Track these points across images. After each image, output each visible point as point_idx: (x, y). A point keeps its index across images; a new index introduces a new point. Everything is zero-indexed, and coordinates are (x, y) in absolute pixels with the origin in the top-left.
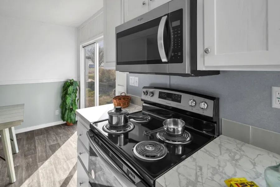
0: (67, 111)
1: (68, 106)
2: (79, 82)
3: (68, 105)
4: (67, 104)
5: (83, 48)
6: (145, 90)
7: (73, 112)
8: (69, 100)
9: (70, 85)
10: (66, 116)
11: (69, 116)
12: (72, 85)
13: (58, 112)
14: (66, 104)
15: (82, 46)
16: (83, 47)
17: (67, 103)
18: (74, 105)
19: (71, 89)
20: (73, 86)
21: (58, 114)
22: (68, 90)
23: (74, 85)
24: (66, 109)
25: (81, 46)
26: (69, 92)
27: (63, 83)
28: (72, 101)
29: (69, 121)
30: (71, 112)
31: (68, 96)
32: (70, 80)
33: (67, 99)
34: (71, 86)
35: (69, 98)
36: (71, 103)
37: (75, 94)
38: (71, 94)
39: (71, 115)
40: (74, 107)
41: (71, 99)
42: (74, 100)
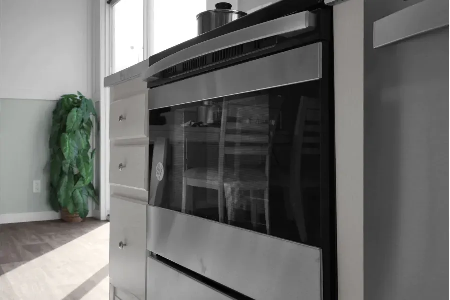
0: (66, 179)
1: (68, 166)
2: (98, 103)
3: (69, 161)
4: (66, 158)
5: (108, 5)
7: (80, 183)
8: (71, 149)
9: (72, 107)
10: (62, 191)
11: (71, 194)
12: (78, 107)
13: (39, 186)
14: (63, 157)
16: (109, 2)
17: (66, 154)
18: (82, 162)
19: (75, 116)
20: (79, 109)
21: (40, 191)
23: (83, 107)
24: (62, 174)
25: (102, 1)
26: (70, 126)
28: (79, 151)
29: (71, 208)
30: (75, 184)
31: (67, 137)
32: (73, 97)
33: (65, 142)
34: (75, 110)
35: (71, 142)
36: (76, 157)
37: (86, 134)
38: (75, 132)
39: (75, 190)
40: (84, 169)
41: (76, 146)
42: (84, 151)
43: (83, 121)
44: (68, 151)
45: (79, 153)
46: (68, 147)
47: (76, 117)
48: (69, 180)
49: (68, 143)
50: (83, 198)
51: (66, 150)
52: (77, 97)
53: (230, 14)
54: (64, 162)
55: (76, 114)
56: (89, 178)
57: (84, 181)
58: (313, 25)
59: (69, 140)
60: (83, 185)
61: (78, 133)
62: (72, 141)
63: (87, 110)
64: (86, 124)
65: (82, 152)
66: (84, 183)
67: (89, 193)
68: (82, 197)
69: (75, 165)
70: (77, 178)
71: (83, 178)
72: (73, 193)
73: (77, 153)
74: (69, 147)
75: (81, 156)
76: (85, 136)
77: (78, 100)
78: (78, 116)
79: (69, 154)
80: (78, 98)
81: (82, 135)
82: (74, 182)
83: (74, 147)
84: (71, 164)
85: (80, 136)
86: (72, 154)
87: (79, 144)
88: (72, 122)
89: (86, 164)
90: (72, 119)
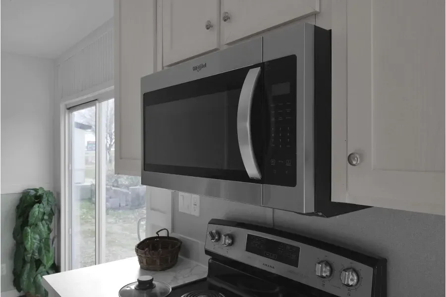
0: (28, 266)
1: (30, 256)
2: (59, 194)
3: (31, 252)
4: (28, 249)
5: (67, 111)
6: (214, 228)
7: (41, 268)
8: (32, 241)
9: (35, 203)
10: (25, 276)
11: (32, 279)
12: (40, 202)
13: (5, 269)
14: (25, 249)
15: (66, 105)
16: (69, 109)
17: (28, 246)
18: (44, 251)
20: (41, 205)
21: (5, 273)
22: (30, 214)
23: (44, 201)
24: (25, 262)
25: (62, 107)
26: (31, 220)
27: (18, 197)
28: (40, 241)
29: (33, 291)
30: (37, 270)
31: (29, 230)
32: (36, 190)
33: (27, 236)
34: (36, 206)
35: (32, 235)
36: (37, 246)
37: (47, 224)
38: (36, 225)
39: (36, 275)
41: (37, 236)
42: (45, 240)
43: (44, 214)
44: (29, 243)
45: (40, 243)
46: (30, 240)
47: (37, 212)
48: (31, 266)
49: (29, 237)
51: (27, 243)
52: (39, 190)
54: (26, 253)
55: (37, 209)
56: (50, 262)
57: (45, 266)
59: (31, 233)
60: (44, 270)
61: (40, 224)
62: (34, 233)
63: (48, 204)
64: (47, 216)
65: (43, 240)
66: (45, 268)
69: (37, 254)
70: (38, 263)
71: (44, 263)
72: (34, 279)
73: (38, 242)
75: (42, 245)
76: (46, 226)
77: (40, 195)
78: (39, 211)
79: (31, 246)
81: (43, 225)
82: (35, 269)
83: (35, 239)
84: (33, 254)
85: (41, 226)
86: (34, 245)
87: (40, 235)
88: (34, 217)
89: (47, 252)
90: (34, 214)
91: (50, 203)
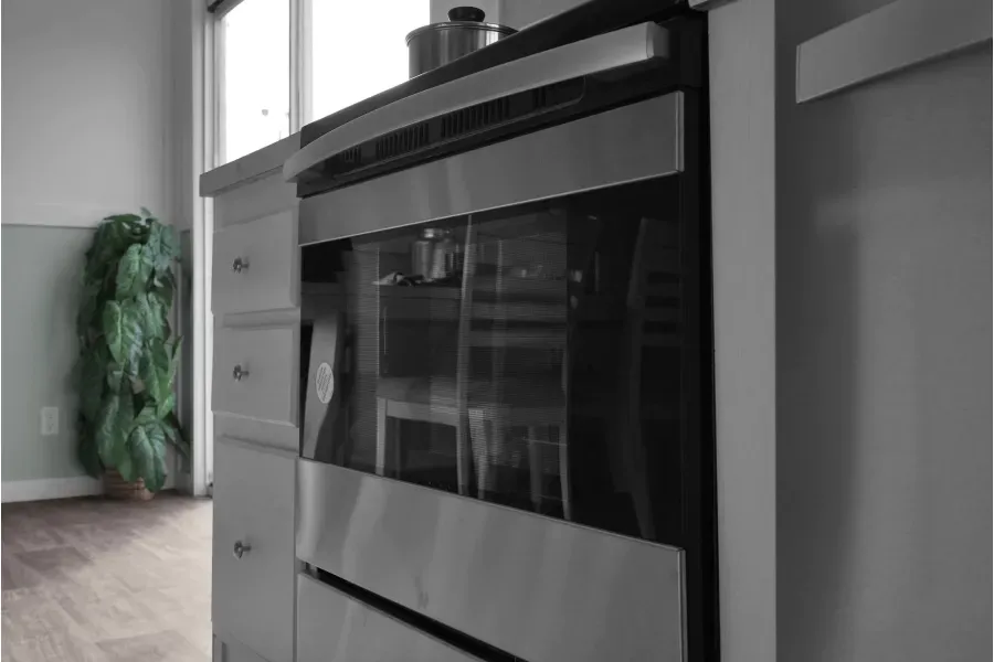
0: (115, 404)
1: (118, 374)
3: (123, 364)
4: (115, 355)
5: (208, 15)
7: (146, 411)
8: (128, 337)
9: (130, 242)
10: (107, 428)
11: (126, 437)
12: (143, 242)
13: (52, 420)
14: (110, 357)
16: (214, 8)
17: (115, 347)
18: (153, 368)
19: (137, 261)
20: (145, 248)
21: (55, 431)
22: (122, 269)
23: (154, 241)
25: (198, 3)
26: (123, 284)
28: (145, 341)
29: (125, 470)
30: (136, 415)
31: (118, 309)
32: (131, 219)
33: (113, 322)
34: (134, 248)
35: (125, 321)
36: (137, 354)
37: (159, 302)
38: (135, 299)
39: (136, 428)
40: (156, 382)
41: (138, 330)
42: (155, 342)
43: (153, 274)
44: (119, 340)
45: (144, 346)
46: (119, 331)
47: (137, 264)
48: (122, 404)
49: (119, 323)
50: (154, 446)
51: (114, 340)
52: (139, 219)
53: (481, 33)
54: (111, 365)
55: (136, 257)
56: (167, 401)
57: (156, 407)
58: (663, 53)
59: (122, 316)
60: (153, 418)
61: (142, 298)
62: (129, 318)
63: (162, 250)
64: (161, 280)
65: (151, 342)
66: (156, 412)
67: (166, 435)
68: (152, 444)
69: (135, 372)
70: (140, 401)
71: (154, 400)
72: (130, 436)
73: (140, 344)
74: (123, 332)
75: (149, 354)
76: (158, 307)
77: (142, 228)
78: (141, 262)
79: (122, 348)
80: (143, 223)
81: (151, 304)
82: (132, 411)
83: (132, 331)
84: (127, 370)
85: (146, 306)
86: (129, 346)
87: (144, 326)
88: (129, 276)
89: (161, 370)
90: (128, 269)
91: (166, 249)
